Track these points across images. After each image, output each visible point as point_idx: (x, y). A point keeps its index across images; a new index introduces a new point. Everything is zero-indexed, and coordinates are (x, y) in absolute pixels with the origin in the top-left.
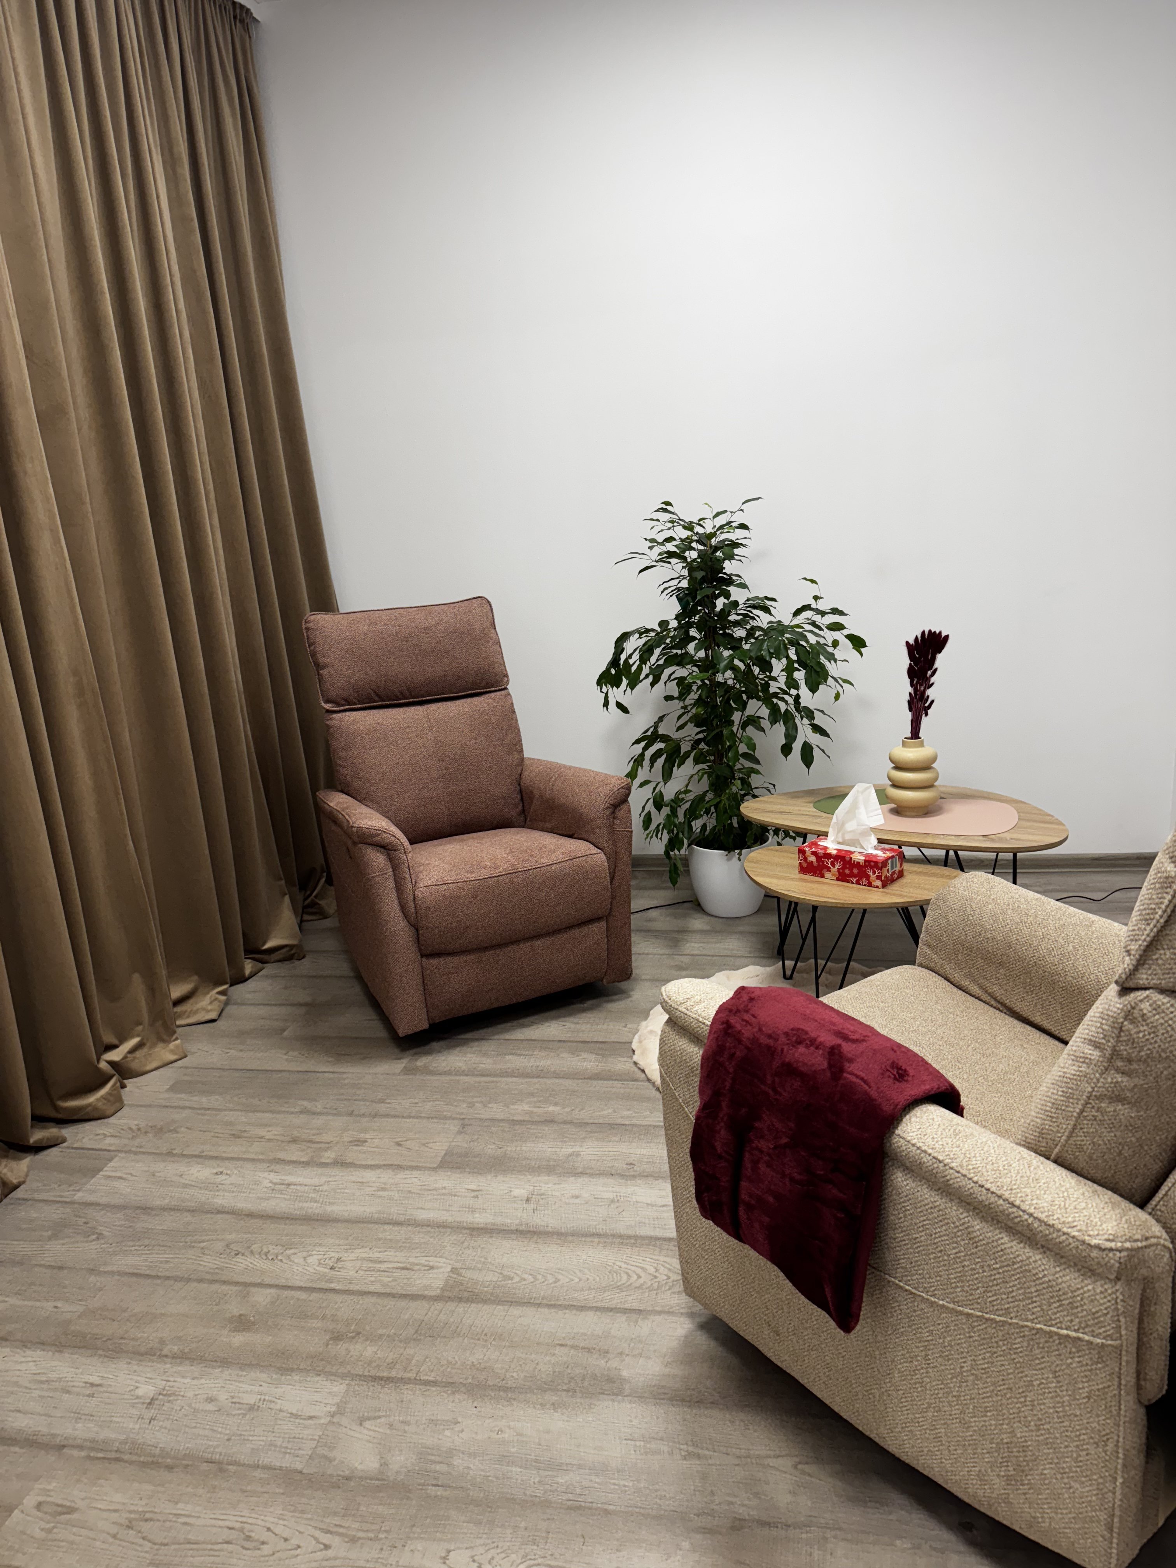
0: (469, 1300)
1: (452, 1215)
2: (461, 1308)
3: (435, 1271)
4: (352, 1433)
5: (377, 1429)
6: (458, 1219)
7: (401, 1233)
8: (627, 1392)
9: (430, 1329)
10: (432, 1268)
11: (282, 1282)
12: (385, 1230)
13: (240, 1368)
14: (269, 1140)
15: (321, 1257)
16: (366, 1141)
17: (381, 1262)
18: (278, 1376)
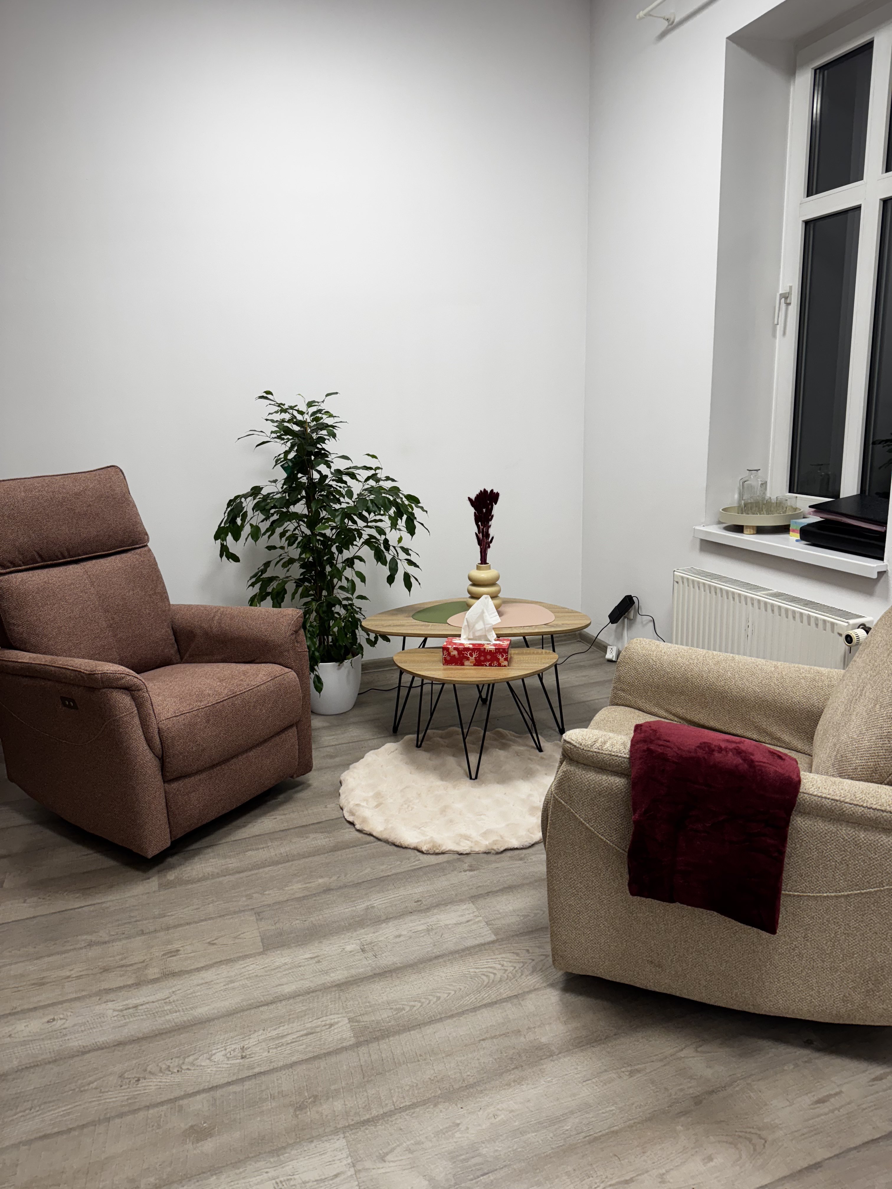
0: (383, 1037)
1: (311, 981)
2: (383, 1045)
3: (336, 1026)
4: (383, 1171)
5: (400, 1158)
6: (320, 983)
7: (281, 1009)
8: (557, 1052)
9: (372, 1069)
10: (331, 1025)
11: (206, 1085)
12: (262, 1012)
13: (233, 1167)
14: (79, 977)
15: (223, 1052)
16: (179, 950)
17: (283, 1037)
18: (276, 1159)
